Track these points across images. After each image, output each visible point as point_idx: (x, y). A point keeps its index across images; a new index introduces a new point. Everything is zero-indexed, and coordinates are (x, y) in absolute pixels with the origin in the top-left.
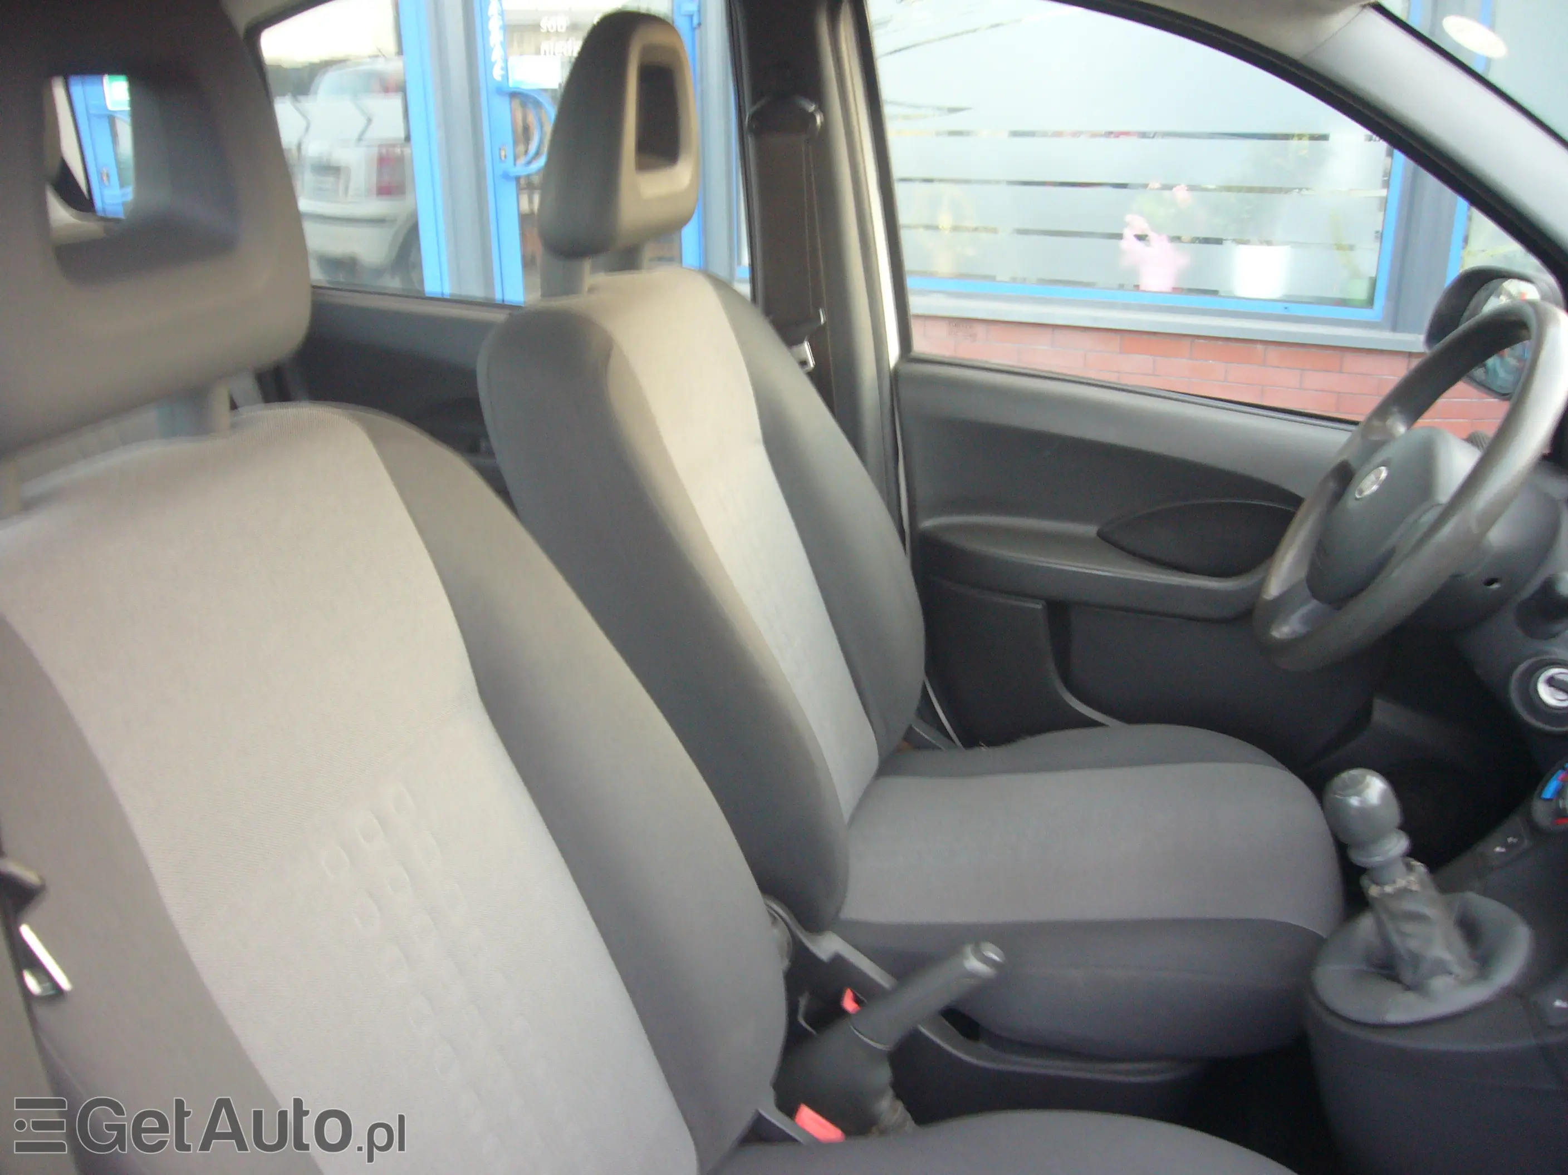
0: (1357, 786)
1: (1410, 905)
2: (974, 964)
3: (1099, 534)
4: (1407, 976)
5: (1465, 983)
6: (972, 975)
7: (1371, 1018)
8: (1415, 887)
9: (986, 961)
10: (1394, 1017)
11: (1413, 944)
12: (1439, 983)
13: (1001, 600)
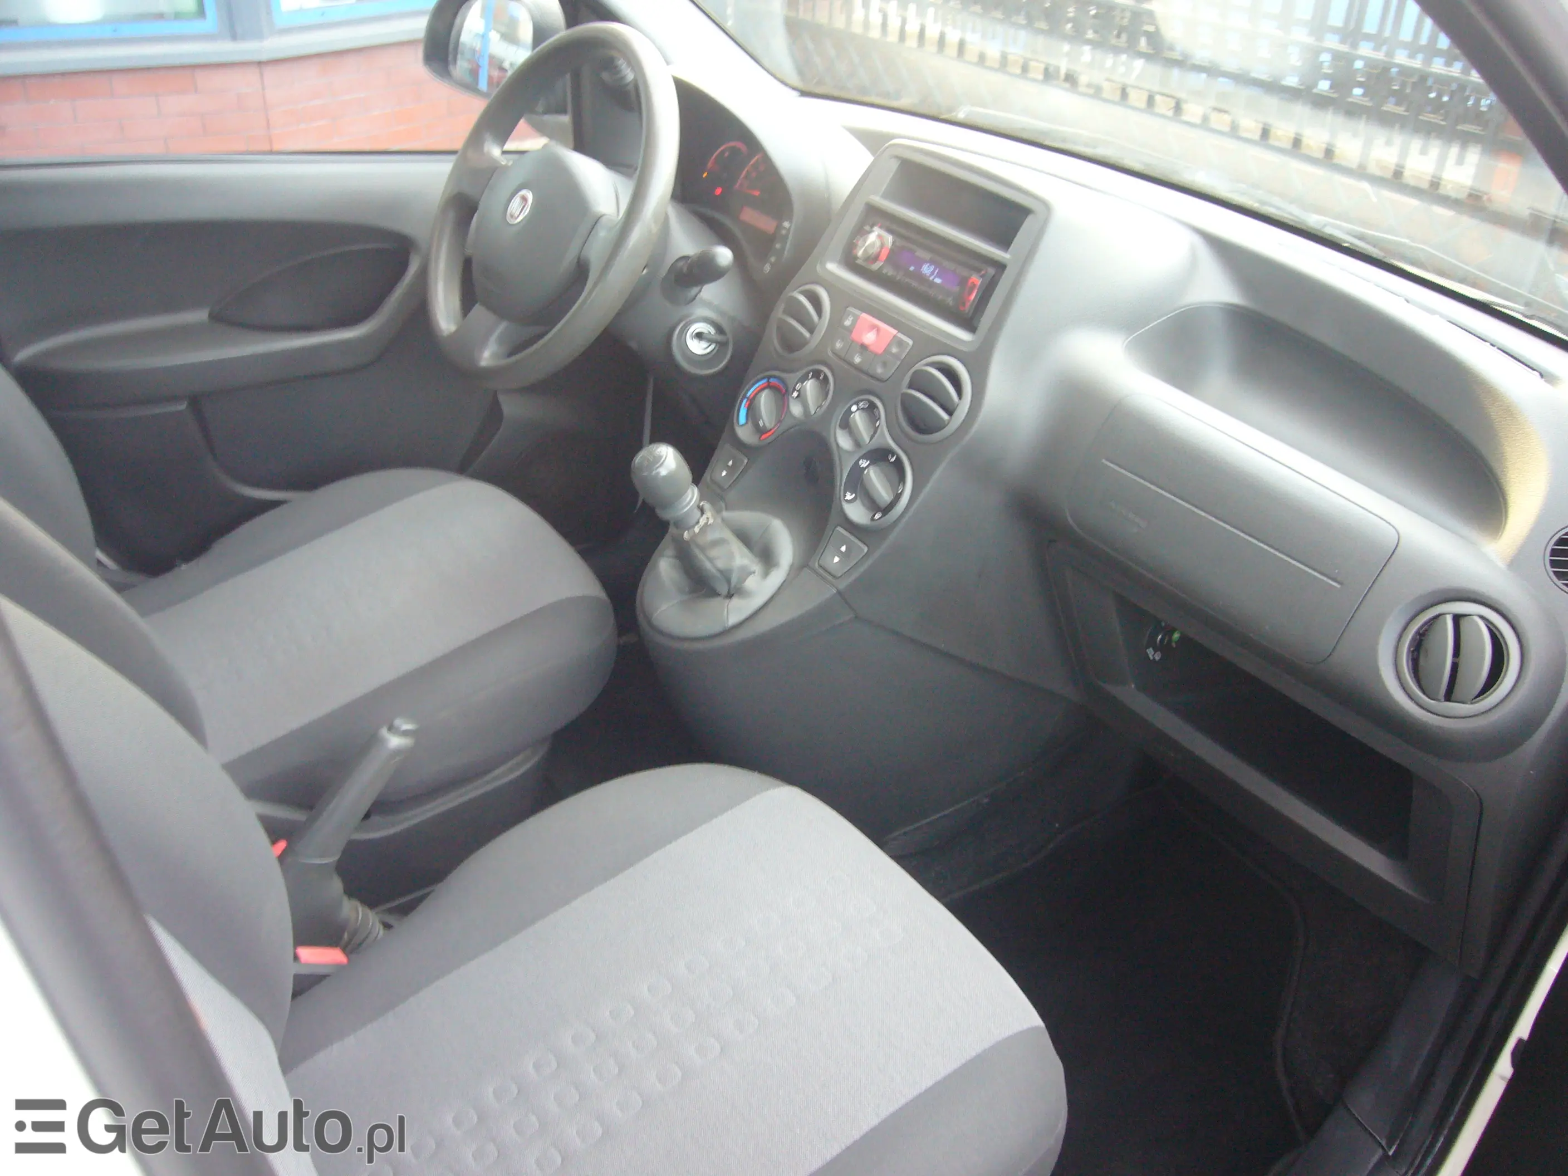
0: (657, 460)
1: (711, 536)
2: (395, 742)
3: (212, 317)
4: (723, 589)
5: (766, 574)
6: (398, 752)
7: (717, 629)
8: (711, 521)
9: (405, 733)
10: (733, 620)
11: (721, 564)
12: (751, 583)
13: (158, 410)
